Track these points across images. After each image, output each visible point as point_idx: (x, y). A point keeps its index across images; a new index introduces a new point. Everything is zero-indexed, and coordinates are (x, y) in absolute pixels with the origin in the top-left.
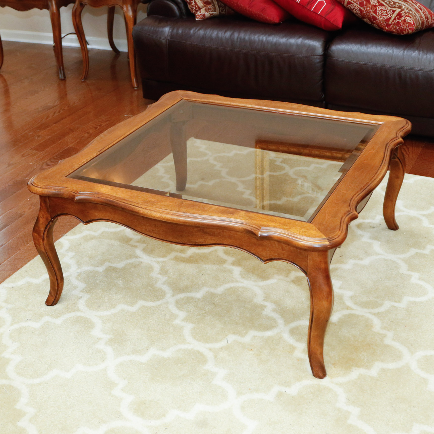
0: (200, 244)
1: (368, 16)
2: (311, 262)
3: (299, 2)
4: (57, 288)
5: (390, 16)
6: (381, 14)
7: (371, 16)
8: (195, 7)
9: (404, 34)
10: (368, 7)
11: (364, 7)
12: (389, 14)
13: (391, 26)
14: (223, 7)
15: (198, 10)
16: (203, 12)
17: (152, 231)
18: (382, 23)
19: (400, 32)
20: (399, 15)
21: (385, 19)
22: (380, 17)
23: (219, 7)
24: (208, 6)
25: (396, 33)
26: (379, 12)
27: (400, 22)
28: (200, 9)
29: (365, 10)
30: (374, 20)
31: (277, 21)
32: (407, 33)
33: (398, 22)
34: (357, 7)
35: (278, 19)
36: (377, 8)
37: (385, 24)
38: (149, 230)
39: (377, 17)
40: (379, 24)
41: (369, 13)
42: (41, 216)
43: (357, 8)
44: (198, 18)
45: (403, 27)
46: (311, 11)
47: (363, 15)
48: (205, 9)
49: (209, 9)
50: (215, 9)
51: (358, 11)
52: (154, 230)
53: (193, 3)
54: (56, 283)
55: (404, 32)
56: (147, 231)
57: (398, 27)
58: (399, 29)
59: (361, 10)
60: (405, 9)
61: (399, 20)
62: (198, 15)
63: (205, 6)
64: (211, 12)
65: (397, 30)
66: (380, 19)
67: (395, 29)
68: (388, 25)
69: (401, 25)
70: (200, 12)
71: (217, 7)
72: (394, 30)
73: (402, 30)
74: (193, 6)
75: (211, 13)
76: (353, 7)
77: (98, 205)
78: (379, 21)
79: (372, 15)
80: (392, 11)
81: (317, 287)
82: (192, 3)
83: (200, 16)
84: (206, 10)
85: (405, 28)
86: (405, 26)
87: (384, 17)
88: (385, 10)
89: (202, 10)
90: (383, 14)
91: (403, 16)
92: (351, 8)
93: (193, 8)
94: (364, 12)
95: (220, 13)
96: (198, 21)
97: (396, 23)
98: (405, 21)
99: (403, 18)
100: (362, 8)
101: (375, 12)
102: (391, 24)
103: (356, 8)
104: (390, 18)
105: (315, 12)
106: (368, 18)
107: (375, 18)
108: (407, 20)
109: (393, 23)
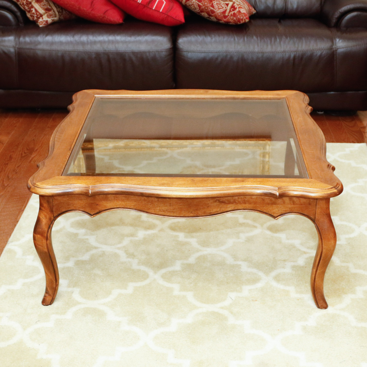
0: (215, 213)
1: (206, 10)
2: (320, 209)
3: (140, 2)
4: (55, 287)
5: (225, 9)
6: (217, 7)
7: (209, 10)
8: (36, 14)
9: (241, 23)
10: (206, 2)
11: (202, 2)
12: (223, 6)
13: (229, 17)
14: (61, 13)
15: (40, 17)
16: (45, 18)
17: (166, 211)
18: (220, 16)
19: (238, 21)
20: (233, 7)
21: (222, 12)
22: (217, 10)
23: (59, 12)
24: (49, 12)
25: (233, 23)
26: (216, 6)
27: (236, 13)
28: (41, 16)
29: (203, 5)
30: (212, 13)
31: (121, 21)
32: (244, 22)
33: (234, 13)
34: (196, 2)
35: (121, 20)
36: (214, 3)
37: (222, 16)
38: (162, 210)
39: (215, 10)
40: (217, 16)
41: (207, 7)
42: (44, 217)
43: (196, 4)
44: (41, 24)
45: (240, 17)
46: (152, 9)
47: (202, 9)
48: (47, 16)
49: (51, 15)
50: (55, 14)
51: (197, 6)
52: (168, 210)
53: (34, 11)
54: (55, 282)
55: (241, 21)
56: (161, 211)
57: (235, 17)
58: (236, 19)
59: (199, 6)
60: (236, 2)
61: (235, 11)
62: (41, 22)
63: (46, 13)
64: (53, 17)
65: (235, 21)
66: (218, 12)
67: (233, 19)
68: (225, 17)
69: (237, 16)
70: (43, 19)
71: (57, 13)
72: (231, 20)
73: (239, 20)
74: (34, 13)
75: (52, 19)
76: (192, 3)
77: (109, 196)
78: (218, 13)
79: (210, 8)
80: (225, 4)
81: (326, 230)
82: (32, 11)
83: (43, 22)
84: (49, 16)
85: (242, 18)
86: (242, 16)
87: (221, 9)
88: (219, 4)
89: (44, 17)
90: (219, 8)
91: (236, 8)
92: (190, 4)
93: (34, 15)
94: (202, 6)
95: (59, 18)
96: (42, 27)
97: (233, 14)
98: (239, 12)
99: (237, 10)
100: (200, 4)
101: (213, 6)
102: (228, 15)
103: (194, 4)
104: (226, 10)
105: (157, 10)
106: (206, 12)
107: (213, 12)
108: (241, 11)
109: (230, 14)
